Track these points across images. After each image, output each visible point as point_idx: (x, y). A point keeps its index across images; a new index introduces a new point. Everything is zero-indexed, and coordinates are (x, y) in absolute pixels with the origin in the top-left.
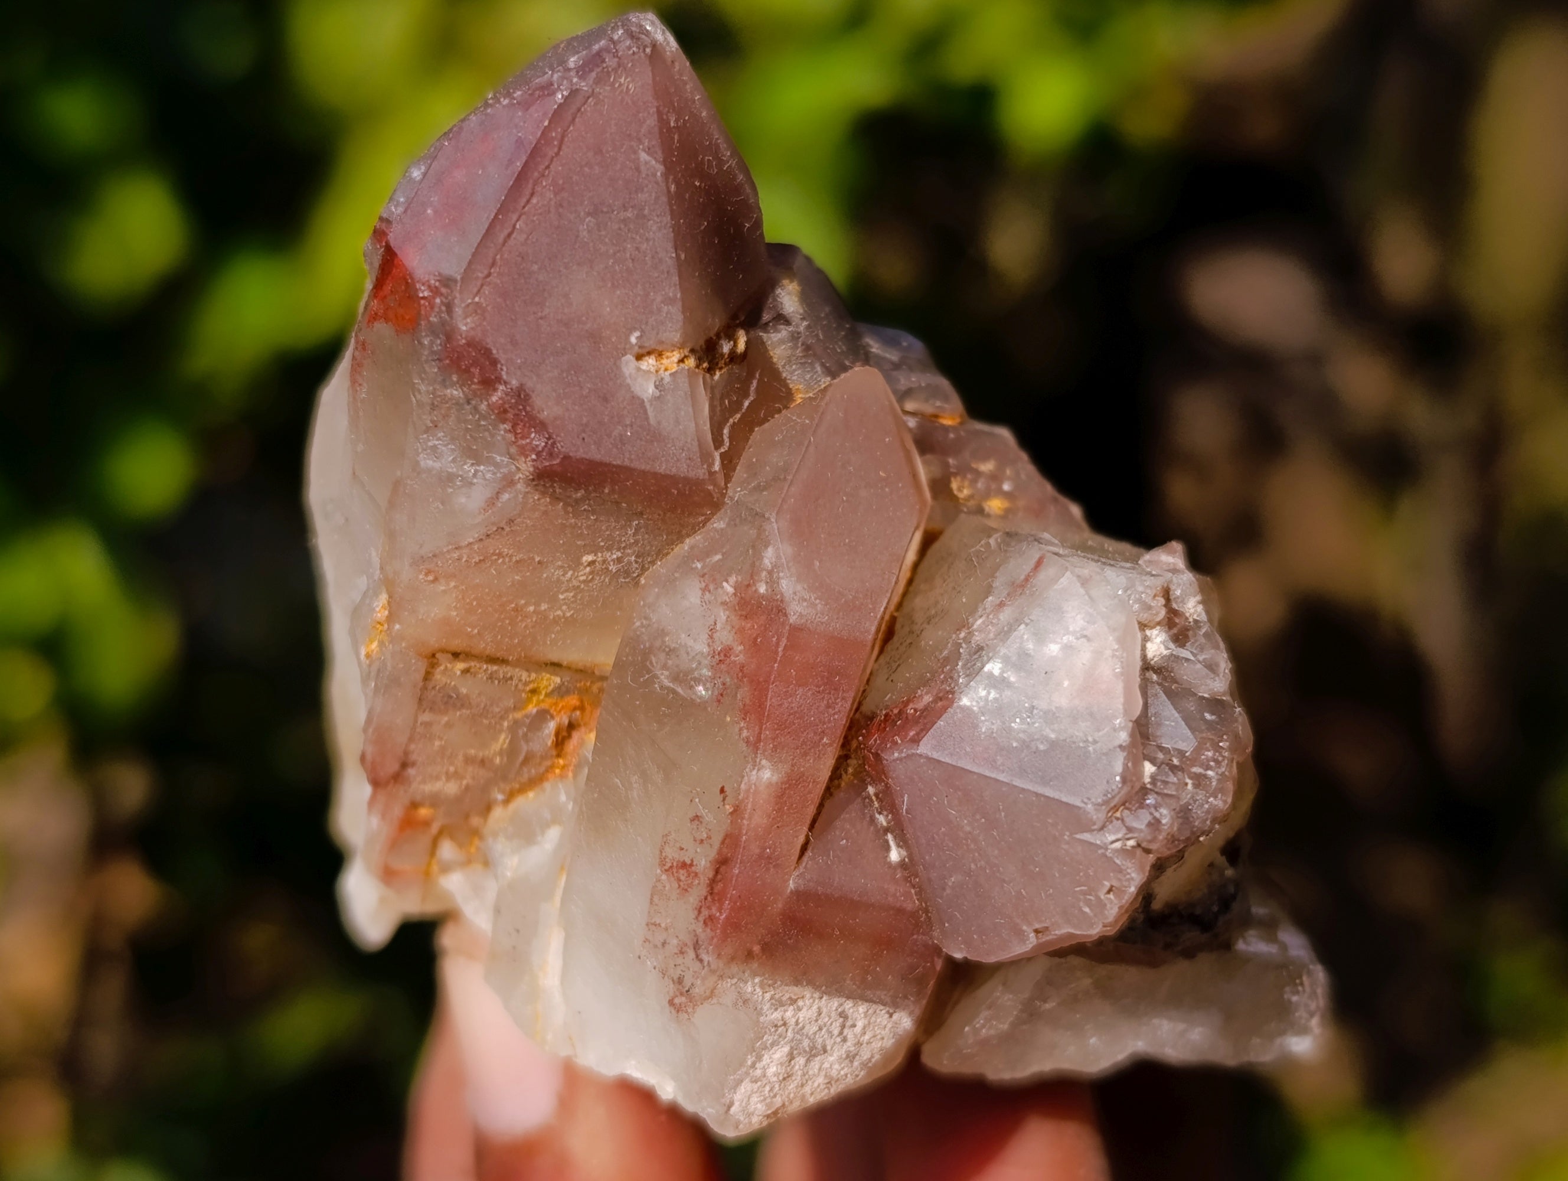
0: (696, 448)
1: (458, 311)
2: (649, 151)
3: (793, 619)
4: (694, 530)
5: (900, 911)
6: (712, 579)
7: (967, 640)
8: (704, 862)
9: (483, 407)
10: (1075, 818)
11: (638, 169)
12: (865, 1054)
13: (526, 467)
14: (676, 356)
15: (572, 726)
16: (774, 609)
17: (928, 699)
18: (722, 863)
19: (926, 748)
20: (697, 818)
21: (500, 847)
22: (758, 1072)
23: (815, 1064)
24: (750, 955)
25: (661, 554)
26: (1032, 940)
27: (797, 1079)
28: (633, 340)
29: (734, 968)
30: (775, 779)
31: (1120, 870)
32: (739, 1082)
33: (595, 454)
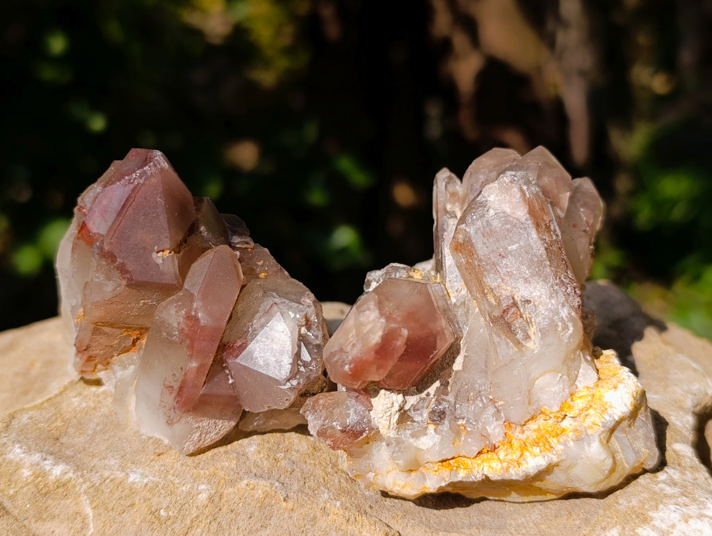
0: (174, 276)
1: (105, 244)
2: (160, 198)
3: (202, 324)
4: (173, 295)
5: (231, 397)
6: (179, 309)
7: (252, 326)
8: (176, 386)
9: (112, 267)
10: (277, 382)
11: (157, 203)
12: (222, 432)
13: (124, 282)
14: (168, 251)
15: (138, 339)
16: (197, 320)
17: (240, 343)
18: (181, 388)
19: (238, 360)
20: (174, 374)
21: (116, 368)
22: (192, 439)
23: (208, 436)
24: (189, 411)
25: (163, 300)
26: (267, 409)
27: (203, 440)
28: (156, 248)
29: (185, 414)
30: (197, 365)
31: (288, 395)
32: (186, 442)
33: (145, 279)
